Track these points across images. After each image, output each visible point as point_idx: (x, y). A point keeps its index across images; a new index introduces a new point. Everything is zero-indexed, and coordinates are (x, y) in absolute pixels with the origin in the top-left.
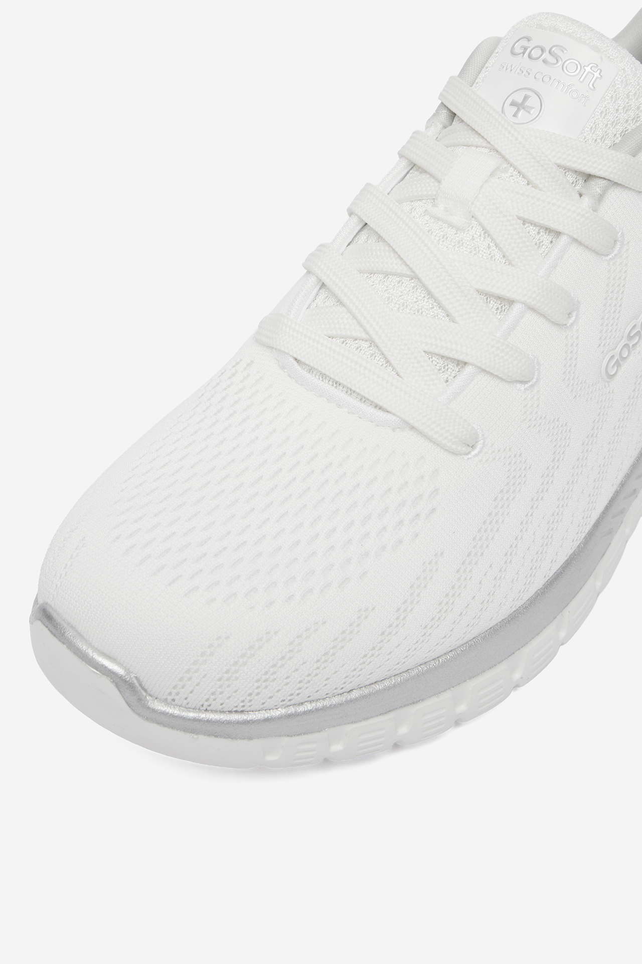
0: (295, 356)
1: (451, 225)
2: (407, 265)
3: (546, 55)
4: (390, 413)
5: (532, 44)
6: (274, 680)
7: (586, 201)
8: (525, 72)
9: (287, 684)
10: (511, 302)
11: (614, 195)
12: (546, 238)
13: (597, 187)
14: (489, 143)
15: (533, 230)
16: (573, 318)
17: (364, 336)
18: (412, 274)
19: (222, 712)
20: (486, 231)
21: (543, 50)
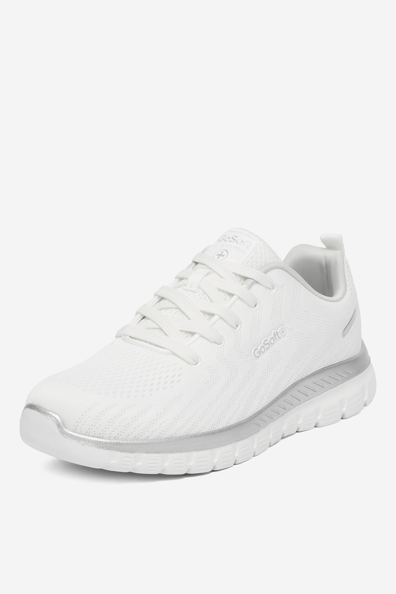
0: (130, 335)
1: (192, 291)
2: (174, 304)
3: (231, 239)
4: (165, 348)
5: (226, 237)
6: (115, 423)
7: (244, 286)
8: (223, 245)
9: (120, 426)
10: (213, 315)
11: (256, 286)
12: (228, 297)
13: (249, 282)
14: (208, 267)
15: (223, 294)
16: (239, 328)
17: (157, 327)
18: (177, 307)
19: (94, 437)
20: (205, 293)
21: (229, 238)
